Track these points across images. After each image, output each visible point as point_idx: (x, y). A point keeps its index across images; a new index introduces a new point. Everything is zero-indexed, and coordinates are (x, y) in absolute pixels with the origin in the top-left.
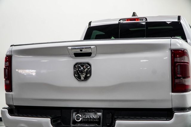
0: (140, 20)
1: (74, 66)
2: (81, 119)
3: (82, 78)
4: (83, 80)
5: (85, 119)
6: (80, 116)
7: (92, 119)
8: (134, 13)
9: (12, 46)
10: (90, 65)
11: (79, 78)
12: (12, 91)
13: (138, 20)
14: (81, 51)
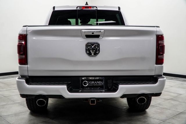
0: (92, 8)
1: (86, 45)
2: (88, 84)
3: (93, 54)
4: (93, 56)
5: (91, 84)
6: (87, 82)
7: (97, 84)
8: (87, 2)
9: (24, 26)
10: (99, 45)
11: (90, 54)
12: (27, 64)
13: (91, 8)
14: (93, 33)
